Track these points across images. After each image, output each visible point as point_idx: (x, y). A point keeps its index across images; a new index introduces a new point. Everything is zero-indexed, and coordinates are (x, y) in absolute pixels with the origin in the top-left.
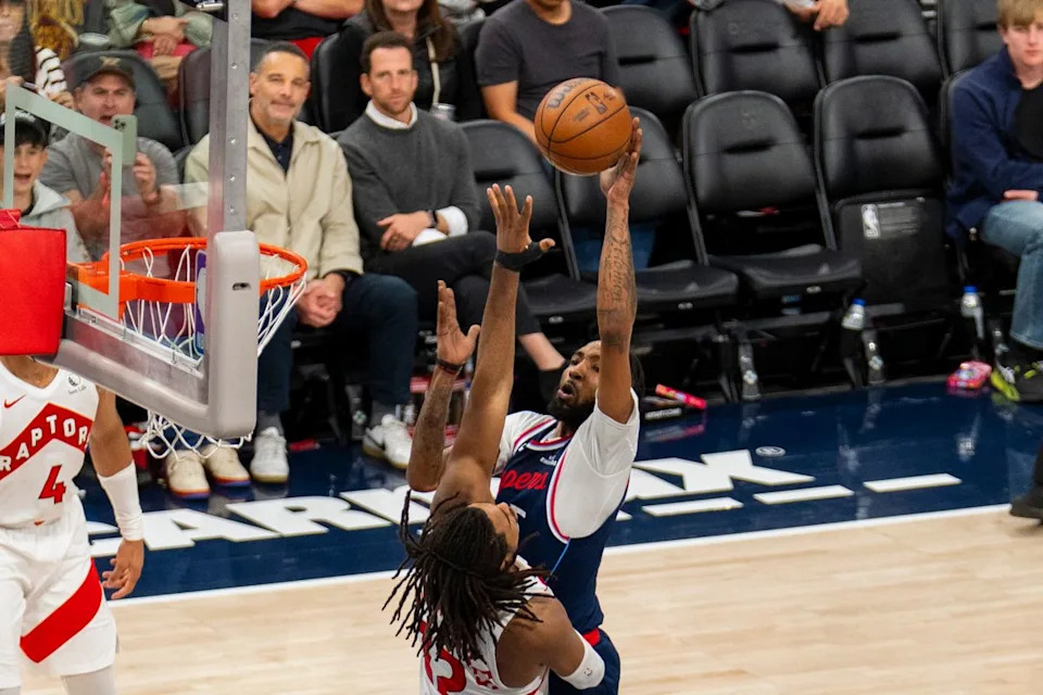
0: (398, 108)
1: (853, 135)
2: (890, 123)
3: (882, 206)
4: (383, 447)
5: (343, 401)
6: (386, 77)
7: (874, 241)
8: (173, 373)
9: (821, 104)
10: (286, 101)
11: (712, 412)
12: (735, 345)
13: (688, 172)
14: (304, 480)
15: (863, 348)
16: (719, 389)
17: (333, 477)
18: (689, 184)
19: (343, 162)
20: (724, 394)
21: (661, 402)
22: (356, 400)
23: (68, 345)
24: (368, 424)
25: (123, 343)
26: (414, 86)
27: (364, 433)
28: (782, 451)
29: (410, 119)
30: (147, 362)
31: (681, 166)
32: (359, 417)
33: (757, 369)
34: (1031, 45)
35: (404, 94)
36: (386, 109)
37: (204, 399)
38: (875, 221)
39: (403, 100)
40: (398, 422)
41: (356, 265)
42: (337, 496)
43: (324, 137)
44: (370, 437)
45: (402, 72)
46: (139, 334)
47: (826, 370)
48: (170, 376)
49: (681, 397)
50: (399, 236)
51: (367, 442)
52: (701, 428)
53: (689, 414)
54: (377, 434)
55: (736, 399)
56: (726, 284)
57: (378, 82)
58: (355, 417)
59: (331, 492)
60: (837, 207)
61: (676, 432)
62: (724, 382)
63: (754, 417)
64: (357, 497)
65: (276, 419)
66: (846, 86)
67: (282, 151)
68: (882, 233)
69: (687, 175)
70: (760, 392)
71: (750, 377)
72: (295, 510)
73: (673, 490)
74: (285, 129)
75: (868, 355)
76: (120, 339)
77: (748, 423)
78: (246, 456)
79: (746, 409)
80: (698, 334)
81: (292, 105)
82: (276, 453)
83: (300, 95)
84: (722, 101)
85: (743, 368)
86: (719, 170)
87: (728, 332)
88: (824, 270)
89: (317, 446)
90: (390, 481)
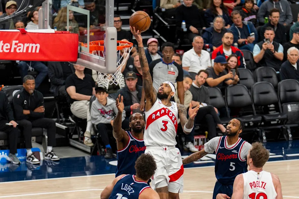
1: (286, 91)
2: (294, 89)
3: (292, 105)
6: (201, 77)
7: (290, 112)
8: (99, 61)
9: (279, 85)
12: (261, 131)
13: (252, 97)
15: (287, 132)
23: (79, 59)
25: (90, 57)
30: (94, 60)
33: (266, 136)
37: (105, 66)
38: (290, 108)
46: (93, 55)
47: (281, 139)
48: (99, 62)
56: (259, 118)
60: (282, 105)
62: (259, 138)
66: (285, 81)
68: (292, 110)
70: (266, 141)
75: (289, 134)
76: (89, 56)
80: (254, 129)
85: (263, 136)
86: (258, 97)
87: (260, 129)
88: (279, 116)
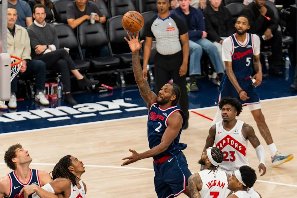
0: (41, 22)
4: (39, 100)
5: (30, 89)
6: (39, 14)
10: (12, 19)
11: (115, 90)
12: (119, 74)
14: (20, 108)
16: (116, 85)
17: (27, 107)
18: (108, 38)
19: (27, 33)
20: (117, 86)
21: (103, 88)
22: (32, 89)
24: (36, 94)
26: (45, 17)
27: (35, 96)
28: (131, 99)
29: (44, 24)
31: (106, 33)
32: (33, 93)
33: (125, 80)
34: (183, 4)
35: (42, 19)
36: (38, 22)
39: (42, 20)
40: (42, 94)
41: (30, 58)
42: (28, 111)
43: (23, 28)
44: (36, 97)
45: (42, 13)
49: (107, 87)
50: (39, 51)
51: (36, 99)
52: (112, 94)
53: (109, 91)
54: (38, 96)
55: (120, 87)
56: (117, 61)
57: (37, 15)
58: (32, 93)
59: (27, 110)
61: (106, 95)
62: (117, 83)
63: (124, 91)
64: (33, 111)
65: (14, 93)
67: (13, 31)
69: (108, 36)
70: (125, 85)
71: (123, 82)
72: (19, 115)
73: (106, 109)
74: (13, 26)
75: (150, 76)
77: (123, 92)
78: (7, 103)
79: (122, 89)
80: (111, 72)
81: (14, 21)
82: (14, 101)
83: (15, 18)
84: (115, 18)
85: (121, 80)
86: (115, 34)
87: (118, 72)
89: (23, 100)
90: (41, 107)
